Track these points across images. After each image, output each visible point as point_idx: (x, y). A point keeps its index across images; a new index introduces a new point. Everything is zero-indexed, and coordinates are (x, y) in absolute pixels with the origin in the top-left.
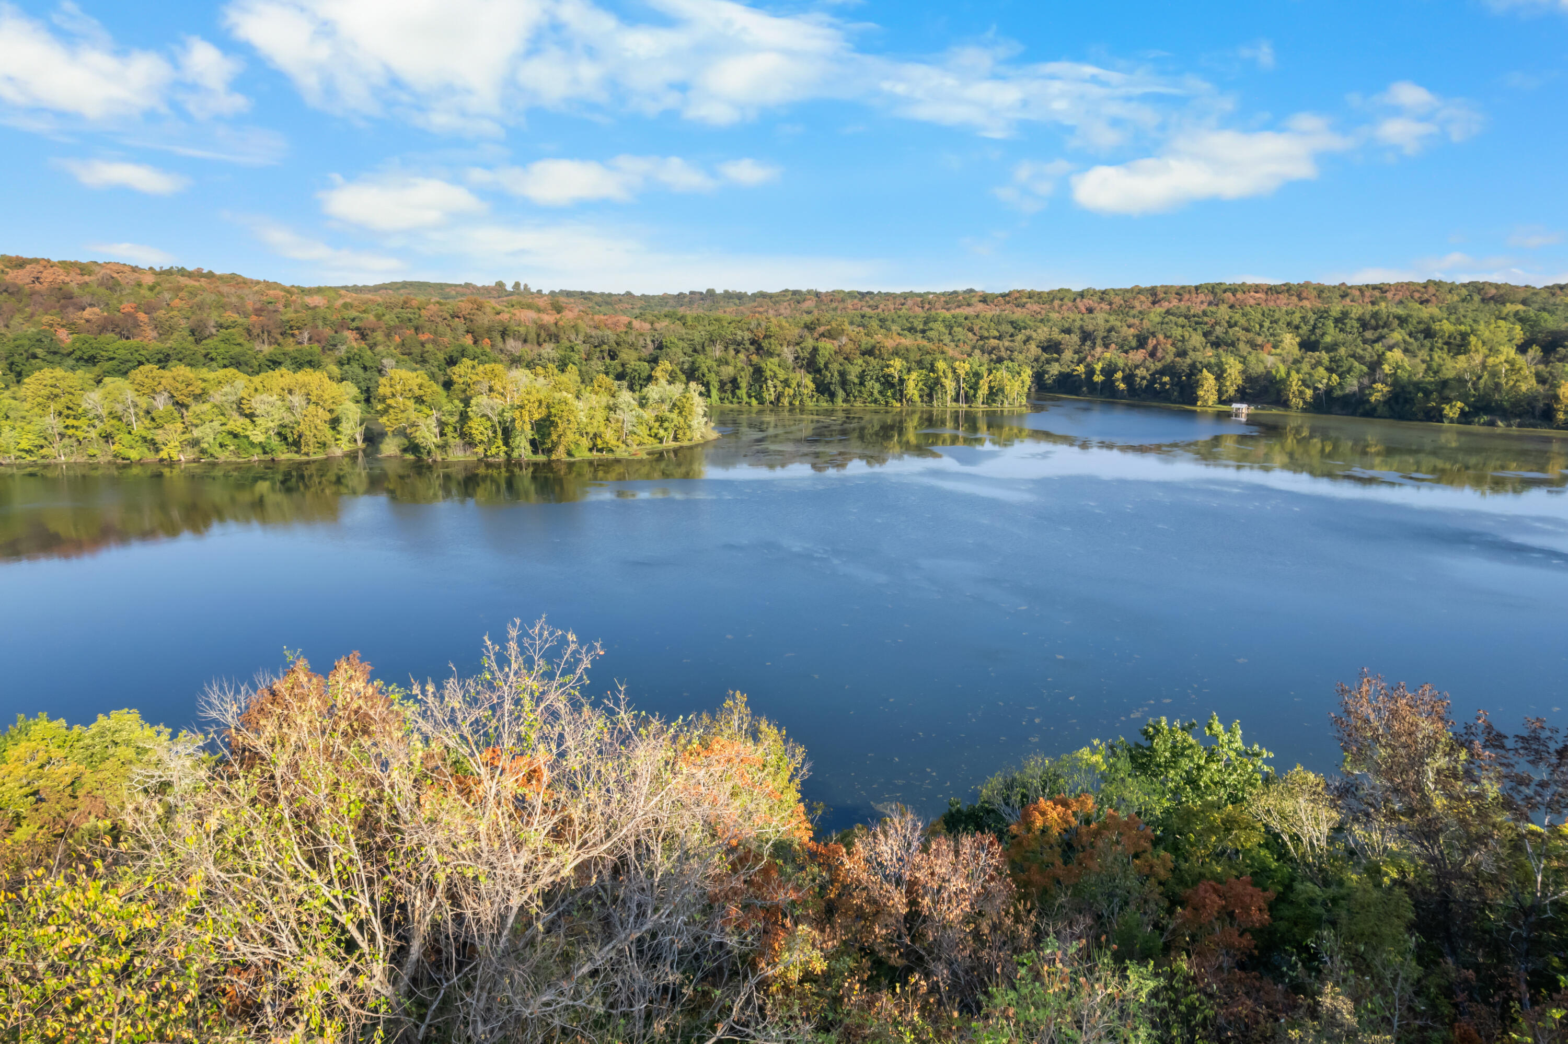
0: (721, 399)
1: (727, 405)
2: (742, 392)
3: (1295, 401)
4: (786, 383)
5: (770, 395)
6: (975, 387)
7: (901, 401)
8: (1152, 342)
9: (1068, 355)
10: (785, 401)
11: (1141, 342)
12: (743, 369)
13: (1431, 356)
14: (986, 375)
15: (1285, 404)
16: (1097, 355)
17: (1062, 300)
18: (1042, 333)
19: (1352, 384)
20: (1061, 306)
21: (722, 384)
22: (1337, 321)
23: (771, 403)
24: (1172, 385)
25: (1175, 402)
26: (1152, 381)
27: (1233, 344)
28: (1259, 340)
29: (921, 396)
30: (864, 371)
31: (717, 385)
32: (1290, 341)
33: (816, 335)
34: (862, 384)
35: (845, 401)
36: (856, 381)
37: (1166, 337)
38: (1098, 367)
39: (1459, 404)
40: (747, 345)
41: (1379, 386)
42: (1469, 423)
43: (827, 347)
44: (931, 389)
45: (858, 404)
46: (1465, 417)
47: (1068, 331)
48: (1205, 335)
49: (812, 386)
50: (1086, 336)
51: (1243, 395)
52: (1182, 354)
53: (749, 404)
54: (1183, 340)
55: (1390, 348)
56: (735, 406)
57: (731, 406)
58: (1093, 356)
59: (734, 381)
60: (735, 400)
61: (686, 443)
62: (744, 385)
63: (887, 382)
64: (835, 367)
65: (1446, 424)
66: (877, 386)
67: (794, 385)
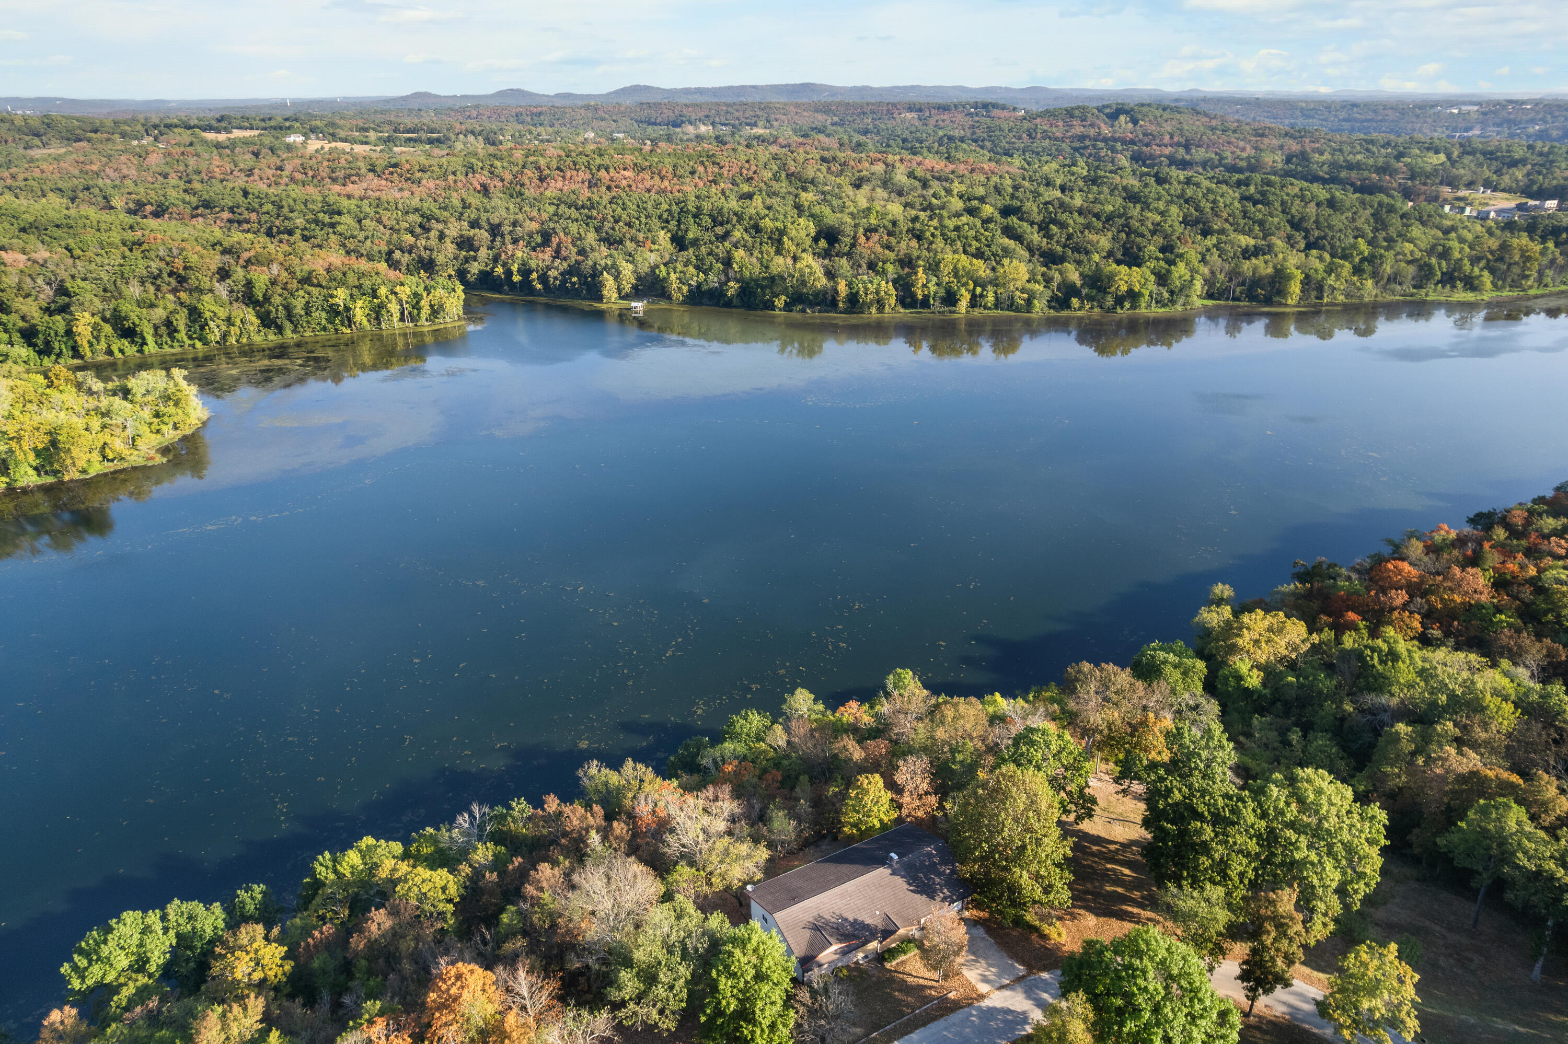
0: (160, 346)
1: (167, 349)
2: (182, 335)
3: (676, 296)
4: (229, 321)
5: (214, 335)
6: (417, 306)
7: (350, 326)
8: (555, 240)
9: (483, 253)
10: (232, 340)
11: (546, 237)
12: (174, 312)
13: (762, 253)
14: (425, 294)
15: (669, 298)
16: (510, 253)
17: (454, 173)
18: (454, 230)
19: (713, 280)
20: (455, 182)
21: (156, 328)
22: (695, 216)
23: (217, 342)
24: (580, 284)
25: (584, 299)
26: (564, 282)
27: (621, 242)
28: (641, 237)
29: (369, 321)
30: (308, 302)
31: (152, 331)
32: (663, 237)
33: (241, 262)
34: (308, 313)
35: (294, 331)
36: (303, 313)
37: (566, 234)
38: (515, 268)
39: (784, 298)
40: (167, 279)
41: (732, 284)
42: (791, 311)
43: (261, 278)
44: (377, 312)
45: (308, 334)
46: (788, 307)
47: (474, 224)
48: (597, 230)
49: (257, 321)
50: (495, 230)
51: (638, 292)
52: (582, 252)
53: (193, 346)
54: (580, 239)
55: (736, 246)
56: (177, 350)
57: (172, 350)
58: (506, 254)
59: (168, 323)
60: (176, 344)
61: (188, 432)
62: (182, 328)
63: (333, 311)
64: (277, 300)
65: (777, 312)
66: (324, 315)
67: (238, 323)
